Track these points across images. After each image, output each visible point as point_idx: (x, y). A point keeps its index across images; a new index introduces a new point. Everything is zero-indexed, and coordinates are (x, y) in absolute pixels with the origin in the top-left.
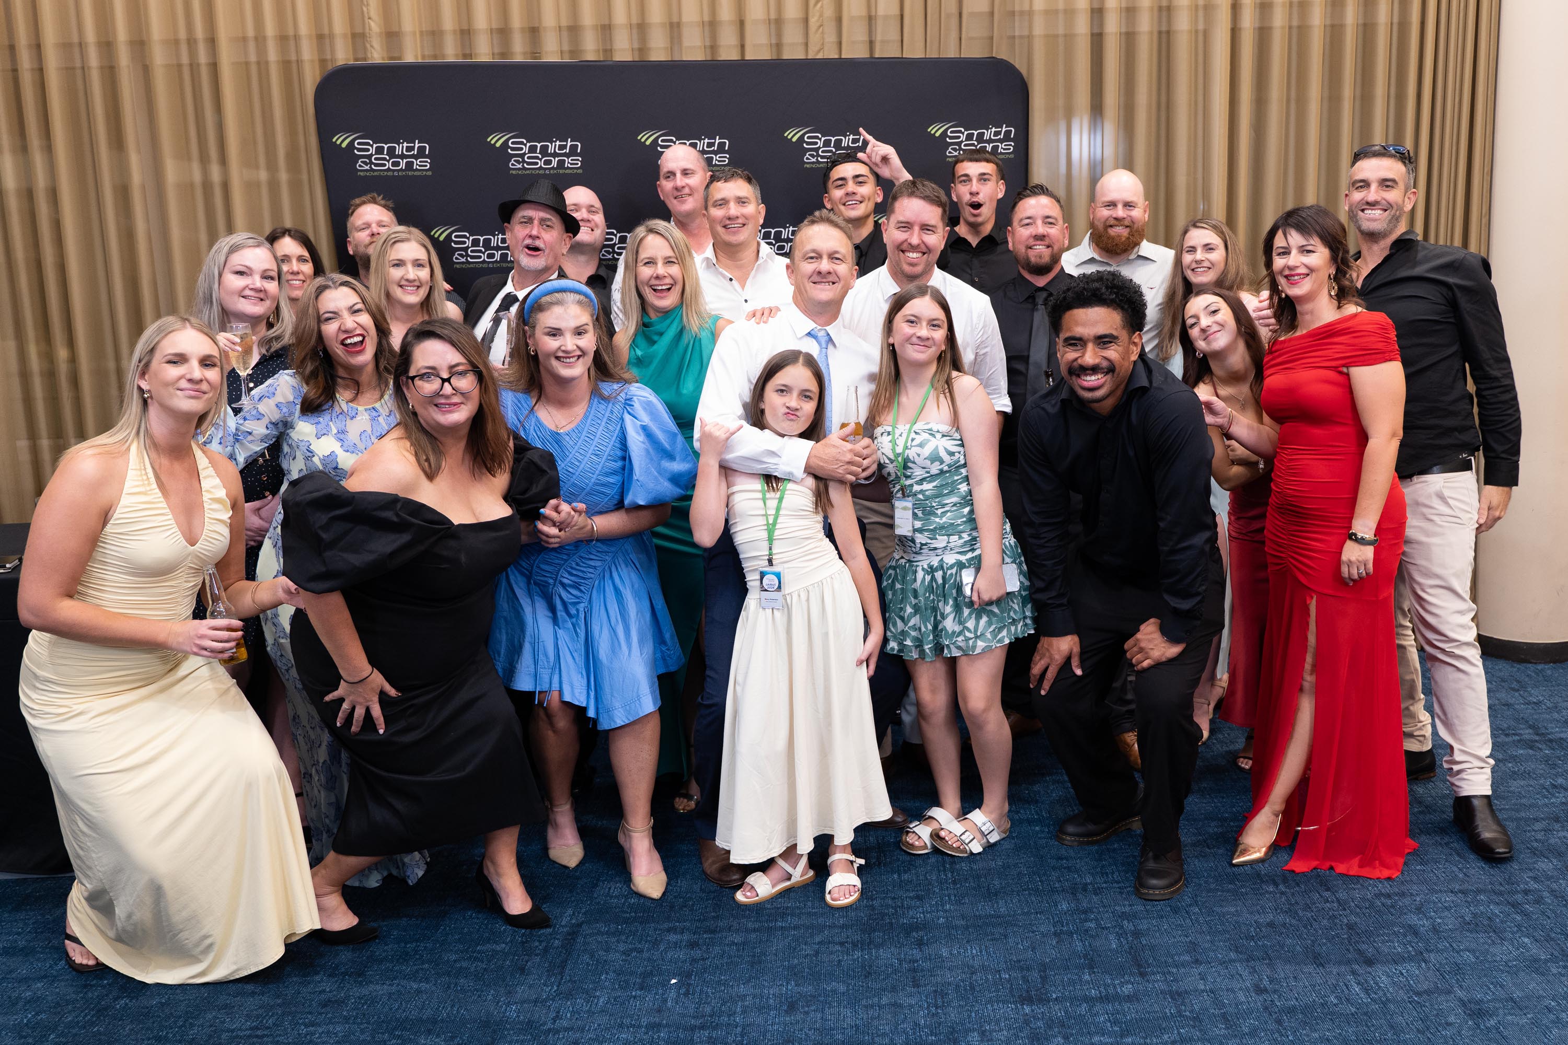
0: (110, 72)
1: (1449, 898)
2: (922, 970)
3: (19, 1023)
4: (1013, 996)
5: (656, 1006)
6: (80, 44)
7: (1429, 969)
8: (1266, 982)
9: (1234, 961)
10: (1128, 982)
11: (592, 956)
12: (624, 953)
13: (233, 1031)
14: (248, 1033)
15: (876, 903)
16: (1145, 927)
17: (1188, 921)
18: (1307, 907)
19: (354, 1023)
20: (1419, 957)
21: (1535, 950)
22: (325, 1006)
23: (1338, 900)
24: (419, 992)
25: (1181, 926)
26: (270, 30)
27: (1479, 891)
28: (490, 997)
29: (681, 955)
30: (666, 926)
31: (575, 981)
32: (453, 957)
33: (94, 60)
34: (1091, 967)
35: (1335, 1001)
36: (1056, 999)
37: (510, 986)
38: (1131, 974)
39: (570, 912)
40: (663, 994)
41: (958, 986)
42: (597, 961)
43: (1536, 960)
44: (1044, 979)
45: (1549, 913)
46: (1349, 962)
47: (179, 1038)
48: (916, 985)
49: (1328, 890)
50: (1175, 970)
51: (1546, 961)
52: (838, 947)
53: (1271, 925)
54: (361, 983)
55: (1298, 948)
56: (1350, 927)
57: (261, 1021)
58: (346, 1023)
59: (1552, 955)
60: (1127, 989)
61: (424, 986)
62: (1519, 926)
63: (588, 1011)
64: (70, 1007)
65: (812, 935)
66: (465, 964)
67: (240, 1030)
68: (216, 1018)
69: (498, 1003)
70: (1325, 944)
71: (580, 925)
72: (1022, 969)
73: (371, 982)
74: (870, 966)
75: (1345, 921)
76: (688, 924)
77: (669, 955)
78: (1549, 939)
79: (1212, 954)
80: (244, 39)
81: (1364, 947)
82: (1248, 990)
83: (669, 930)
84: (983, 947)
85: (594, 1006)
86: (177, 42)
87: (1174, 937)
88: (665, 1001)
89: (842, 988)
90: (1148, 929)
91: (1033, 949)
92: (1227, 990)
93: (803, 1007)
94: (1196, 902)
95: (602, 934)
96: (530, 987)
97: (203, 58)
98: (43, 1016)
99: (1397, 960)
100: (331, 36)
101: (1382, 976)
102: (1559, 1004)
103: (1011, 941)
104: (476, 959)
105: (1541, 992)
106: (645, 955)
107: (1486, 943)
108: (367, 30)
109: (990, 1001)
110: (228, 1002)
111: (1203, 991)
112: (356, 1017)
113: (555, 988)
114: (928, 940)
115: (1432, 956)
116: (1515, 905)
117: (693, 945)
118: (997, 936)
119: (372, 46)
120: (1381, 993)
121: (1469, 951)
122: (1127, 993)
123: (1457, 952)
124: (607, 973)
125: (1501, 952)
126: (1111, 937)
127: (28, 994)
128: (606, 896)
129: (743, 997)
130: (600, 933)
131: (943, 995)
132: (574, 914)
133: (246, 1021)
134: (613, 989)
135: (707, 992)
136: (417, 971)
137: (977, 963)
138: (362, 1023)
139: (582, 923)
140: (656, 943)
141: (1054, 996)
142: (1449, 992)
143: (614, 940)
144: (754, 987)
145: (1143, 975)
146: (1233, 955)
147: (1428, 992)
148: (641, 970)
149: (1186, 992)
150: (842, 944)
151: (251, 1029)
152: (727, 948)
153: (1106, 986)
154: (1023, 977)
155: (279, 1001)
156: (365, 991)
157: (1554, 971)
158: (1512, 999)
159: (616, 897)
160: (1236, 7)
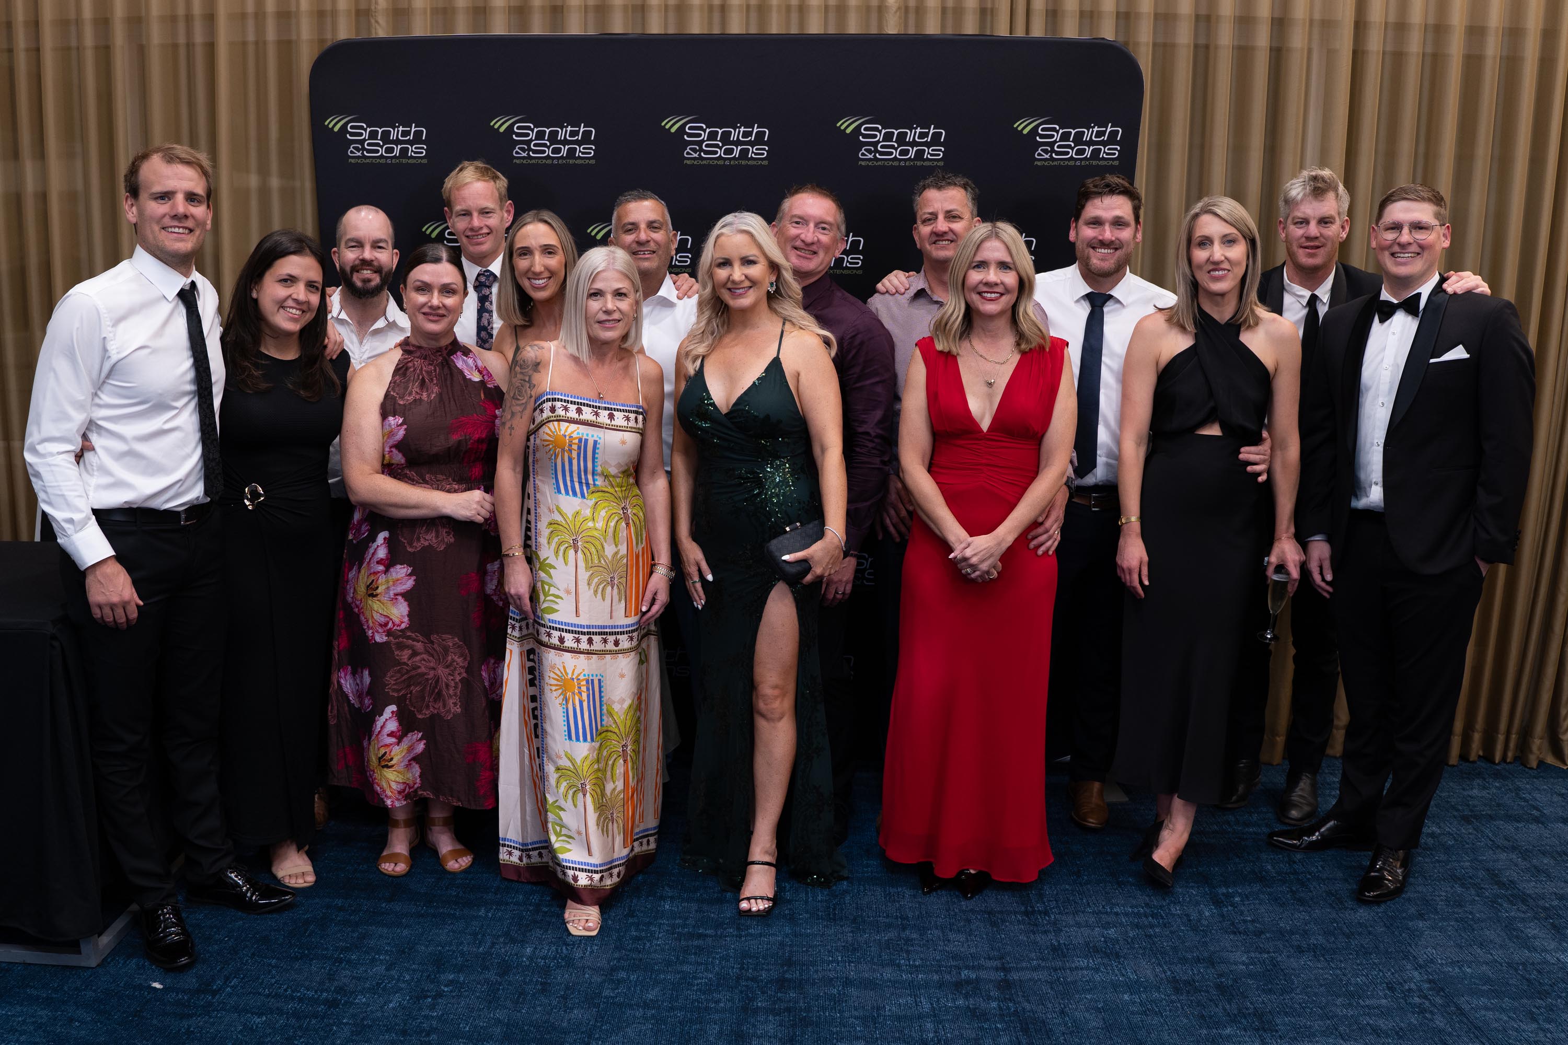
0: (105, 51)
6: (77, 20)
26: (271, 6)
33: (89, 40)
80: (244, 16)
86: (173, 19)
97: (199, 38)
100: (334, 13)
108: (373, 6)
119: (377, 22)
160: (1360, 26)
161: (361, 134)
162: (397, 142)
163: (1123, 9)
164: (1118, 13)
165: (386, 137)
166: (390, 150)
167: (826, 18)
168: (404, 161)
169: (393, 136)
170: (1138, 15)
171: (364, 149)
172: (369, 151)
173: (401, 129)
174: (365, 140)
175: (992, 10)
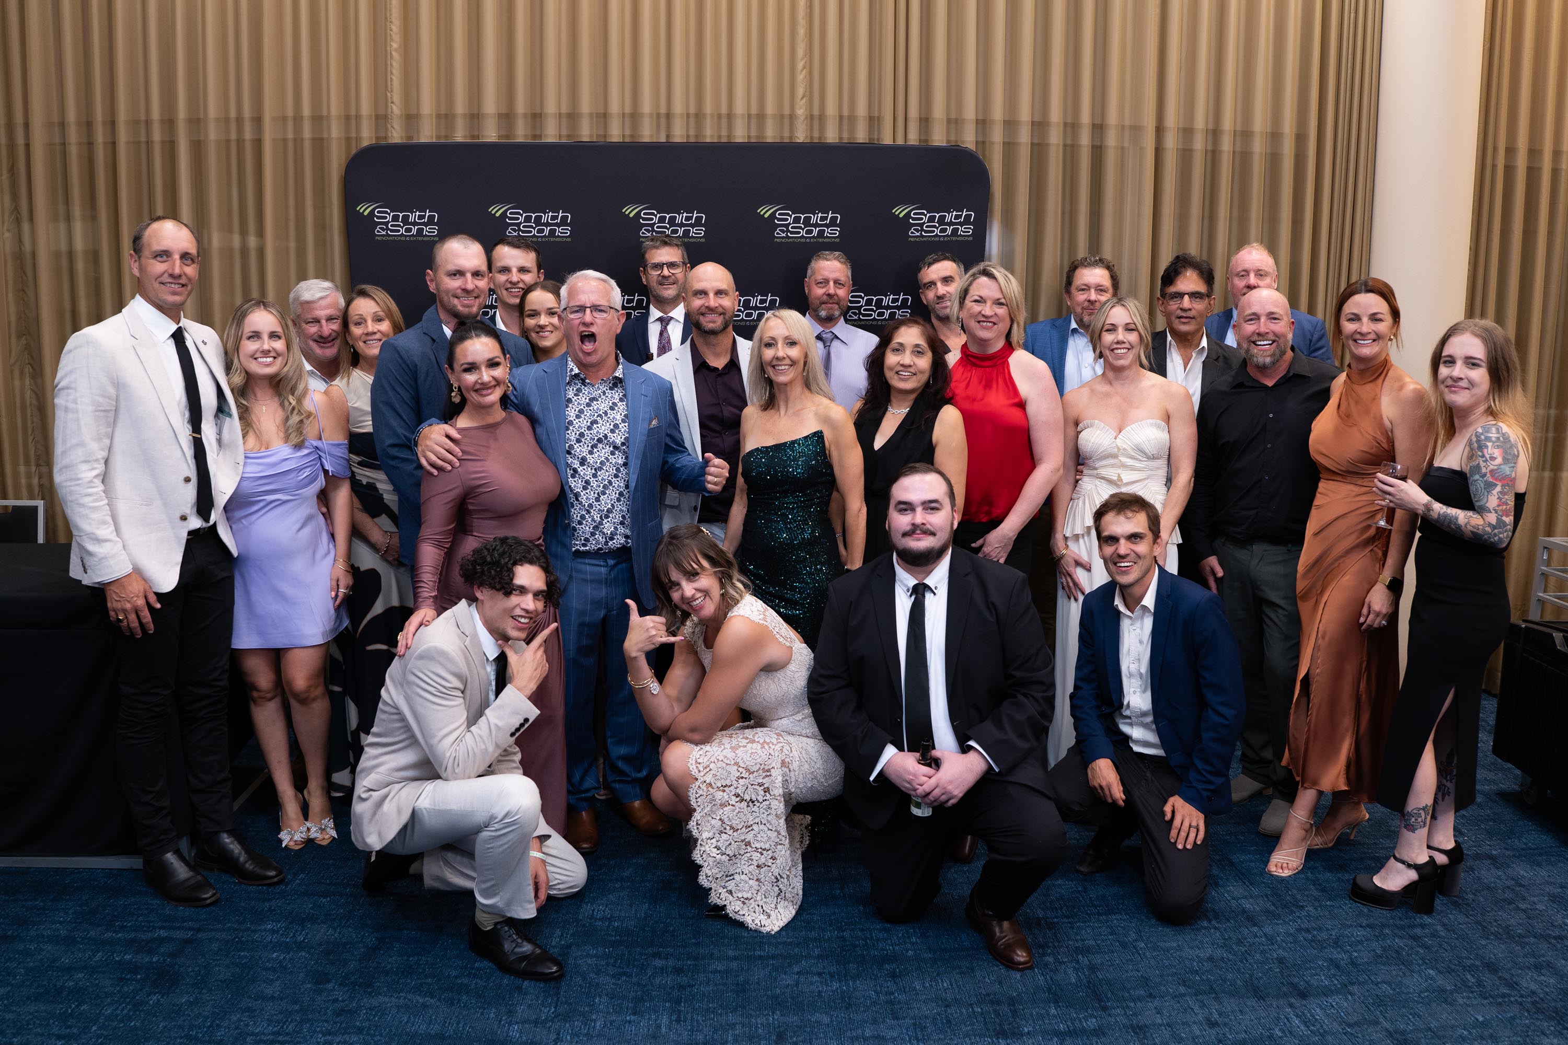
0: (170, 146)
1: (1360, 933)
2: (899, 1003)
3: (65, 1012)
4: (988, 1030)
5: (650, 1032)
6: (147, 121)
7: (1355, 1000)
8: (1216, 1016)
9: (1184, 995)
10: (1092, 1016)
11: (584, 979)
12: (613, 976)
13: (257, 1035)
14: (271, 1037)
15: (846, 934)
16: (1099, 961)
17: (1136, 955)
18: (1240, 942)
19: (368, 1034)
20: (1344, 990)
21: (1440, 981)
22: (339, 1015)
23: (1265, 935)
24: (425, 1006)
25: (1131, 960)
26: (306, 111)
27: (1383, 926)
28: (492, 1015)
29: (669, 980)
30: (650, 950)
31: (571, 1004)
32: (454, 973)
33: (157, 136)
34: (1056, 1002)
35: (1280, 1034)
36: (1028, 1033)
37: (510, 1005)
38: (1094, 1008)
39: (558, 932)
40: (656, 1020)
41: (934, 1019)
42: (590, 983)
43: (1442, 990)
44: (1014, 1012)
45: (1445, 945)
46: (1285, 995)
47: (208, 1039)
48: (896, 1018)
49: (1255, 925)
50: (1132, 1005)
51: (1451, 992)
52: (816, 978)
53: (1211, 959)
54: (370, 993)
55: (1239, 982)
56: (1281, 961)
57: (282, 1027)
58: (361, 1033)
59: (1455, 986)
60: (1092, 1023)
61: (429, 1000)
62: (1423, 959)
63: (587, 1035)
64: (109, 1000)
65: (790, 965)
66: (466, 981)
67: (263, 1034)
68: (240, 1020)
69: (500, 1022)
70: (1261, 978)
71: (569, 946)
72: (992, 1002)
73: (380, 994)
74: (850, 998)
75: (1275, 955)
76: (670, 950)
77: (658, 980)
78: (1450, 971)
79: (1163, 988)
80: (284, 119)
81: (1296, 980)
82: (1201, 1024)
83: (654, 955)
84: (953, 980)
85: (591, 1030)
86: (227, 120)
87: (1127, 972)
88: (659, 1027)
89: (826, 1020)
90: (1102, 964)
91: (1000, 983)
92: (1183, 1024)
93: (791, 1038)
94: (1141, 937)
95: (591, 956)
96: (529, 1006)
97: (248, 135)
98: (85, 1007)
99: (1327, 992)
100: (358, 117)
101: (1316, 1009)
102: (1470, 1033)
103: (978, 974)
104: (475, 976)
105: (1453, 1022)
106: (634, 980)
107: (1397, 975)
108: (389, 112)
109: (967, 1035)
110: (250, 1005)
111: (1161, 1025)
112: (369, 1029)
113: (553, 1009)
114: (900, 972)
115: (1355, 987)
116: (1415, 938)
117: (678, 971)
118: (964, 969)
119: (392, 127)
120: (1318, 1026)
121: (1386, 983)
122: (1092, 1027)
123: (1376, 985)
124: (600, 996)
125: (1414, 983)
126: (1070, 971)
127: (71, 984)
128: (591, 919)
129: (733, 1026)
130: (588, 956)
131: (923, 1028)
132: (562, 935)
133: (268, 1025)
134: (608, 1013)
135: (697, 1020)
136: (421, 985)
137: (949, 996)
138: (375, 1035)
139: (571, 944)
140: (643, 968)
141: (1026, 1030)
142: (1377, 1023)
143: (603, 963)
144: (742, 1015)
145: (1104, 1009)
146: (1182, 989)
147: (1357, 1024)
148: (632, 994)
149: (1146, 1026)
150: (820, 974)
151: (274, 1033)
152: (711, 976)
153: (1073, 1020)
154: (995, 1011)
155: (297, 1007)
156: (374, 1002)
157: (1461, 1001)
158: (1430, 1029)
159: (600, 920)
160: (1160, 130)
161: (386, 218)
162: (415, 224)
163: (980, 118)
164: (977, 120)
165: (405, 220)
166: (408, 230)
167: (749, 123)
168: (420, 239)
169: (411, 219)
170: (992, 122)
171: (388, 229)
172: (392, 231)
173: (418, 213)
174: (388, 222)
175: (879, 118)
